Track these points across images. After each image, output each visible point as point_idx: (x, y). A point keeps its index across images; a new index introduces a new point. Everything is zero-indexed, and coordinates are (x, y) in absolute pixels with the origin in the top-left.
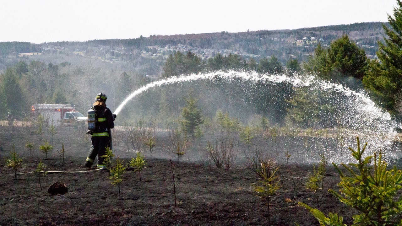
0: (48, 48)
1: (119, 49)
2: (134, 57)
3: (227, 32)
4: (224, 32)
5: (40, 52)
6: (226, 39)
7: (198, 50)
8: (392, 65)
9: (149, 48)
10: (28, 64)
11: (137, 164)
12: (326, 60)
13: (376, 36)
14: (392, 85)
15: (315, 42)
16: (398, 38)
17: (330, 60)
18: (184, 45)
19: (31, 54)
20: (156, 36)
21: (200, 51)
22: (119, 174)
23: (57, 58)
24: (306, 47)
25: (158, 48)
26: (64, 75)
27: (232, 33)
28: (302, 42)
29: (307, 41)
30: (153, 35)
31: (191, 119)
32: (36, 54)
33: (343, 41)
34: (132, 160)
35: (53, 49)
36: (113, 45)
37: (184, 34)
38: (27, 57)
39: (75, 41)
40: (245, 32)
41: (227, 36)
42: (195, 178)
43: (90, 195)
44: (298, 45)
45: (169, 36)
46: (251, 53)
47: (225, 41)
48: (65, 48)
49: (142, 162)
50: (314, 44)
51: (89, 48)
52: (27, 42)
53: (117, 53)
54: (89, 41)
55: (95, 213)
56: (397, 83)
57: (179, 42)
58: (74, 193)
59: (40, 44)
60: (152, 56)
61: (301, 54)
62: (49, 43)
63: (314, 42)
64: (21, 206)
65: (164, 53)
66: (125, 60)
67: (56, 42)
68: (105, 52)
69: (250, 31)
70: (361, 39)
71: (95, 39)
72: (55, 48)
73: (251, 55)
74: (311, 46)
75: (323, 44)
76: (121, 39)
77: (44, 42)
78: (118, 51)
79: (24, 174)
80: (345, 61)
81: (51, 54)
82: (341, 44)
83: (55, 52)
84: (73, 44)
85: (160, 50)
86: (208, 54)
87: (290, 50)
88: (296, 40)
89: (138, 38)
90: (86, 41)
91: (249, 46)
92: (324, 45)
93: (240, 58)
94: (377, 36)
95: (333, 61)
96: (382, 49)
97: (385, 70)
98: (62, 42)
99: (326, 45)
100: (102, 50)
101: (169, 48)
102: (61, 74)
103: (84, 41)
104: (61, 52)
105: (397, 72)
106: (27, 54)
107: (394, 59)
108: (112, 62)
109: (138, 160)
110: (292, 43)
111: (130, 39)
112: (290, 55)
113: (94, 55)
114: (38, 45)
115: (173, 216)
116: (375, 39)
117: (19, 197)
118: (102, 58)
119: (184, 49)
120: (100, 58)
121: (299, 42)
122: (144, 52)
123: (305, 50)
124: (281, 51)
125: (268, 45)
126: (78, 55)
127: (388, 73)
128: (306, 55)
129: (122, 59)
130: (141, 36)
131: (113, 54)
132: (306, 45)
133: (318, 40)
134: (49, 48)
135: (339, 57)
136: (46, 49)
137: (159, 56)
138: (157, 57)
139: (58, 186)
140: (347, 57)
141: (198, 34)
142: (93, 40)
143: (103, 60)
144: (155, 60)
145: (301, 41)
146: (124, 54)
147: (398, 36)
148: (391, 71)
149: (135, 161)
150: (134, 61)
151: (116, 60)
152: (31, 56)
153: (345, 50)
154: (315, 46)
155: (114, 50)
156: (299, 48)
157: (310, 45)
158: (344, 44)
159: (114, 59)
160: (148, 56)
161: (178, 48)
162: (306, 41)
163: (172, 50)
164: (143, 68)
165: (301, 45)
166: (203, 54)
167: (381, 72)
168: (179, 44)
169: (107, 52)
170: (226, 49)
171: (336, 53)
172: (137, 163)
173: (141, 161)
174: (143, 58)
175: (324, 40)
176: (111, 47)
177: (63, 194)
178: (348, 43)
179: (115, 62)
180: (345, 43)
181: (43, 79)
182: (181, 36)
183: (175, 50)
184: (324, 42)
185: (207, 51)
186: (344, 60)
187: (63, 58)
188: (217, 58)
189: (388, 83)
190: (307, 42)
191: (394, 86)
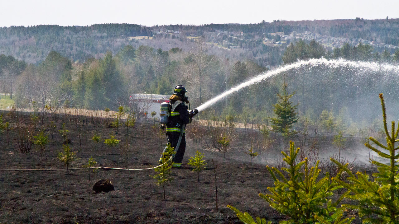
0: (159, 31)
1: (238, 35)
2: (254, 44)
3: (362, 19)
4: (360, 18)
5: (151, 36)
6: (360, 26)
7: (327, 39)
9: (272, 35)
10: (137, 48)
11: (195, 164)
18: (312, 32)
19: (142, 38)
20: (280, 21)
21: (330, 40)
22: (164, 173)
23: (169, 43)
25: (282, 35)
26: (174, 63)
27: (368, 20)
30: (277, 20)
31: (284, 117)
32: (146, 37)
34: (190, 159)
35: (166, 33)
36: (232, 31)
37: (313, 20)
38: (137, 41)
39: (189, 25)
40: (384, 19)
41: (362, 23)
42: (260, 181)
43: (135, 194)
45: (295, 22)
46: (390, 44)
47: (360, 30)
48: (179, 32)
49: (202, 162)
51: (204, 32)
52: (137, 24)
53: (235, 39)
54: (205, 25)
55: (128, 214)
57: (307, 29)
58: (118, 192)
59: (152, 27)
60: (275, 44)
62: (161, 27)
64: (56, 202)
65: (288, 41)
66: (244, 47)
67: (169, 25)
68: (222, 38)
69: (390, 18)
71: (212, 23)
72: (167, 32)
73: (390, 46)
76: (240, 24)
77: (156, 25)
78: (236, 38)
79: (79, 169)
81: (163, 38)
83: (167, 36)
84: (188, 27)
85: (284, 38)
86: (339, 44)
89: (260, 23)
90: (202, 25)
91: (387, 35)
98: (176, 25)
100: (219, 36)
101: (295, 35)
102: (171, 61)
103: (200, 25)
104: (173, 37)
106: (137, 38)
108: (229, 50)
109: (197, 160)
111: (251, 25)
113: (210, 41)
114: (149, 28)
115: (205, 221)
117: (60, 193)
118: (219, 44)
119: (312, 37)
120: (216, 44)
122: (266, 39)
126: (192, 40)
129: (241, 46)
130: (264, 21)
131: (231, 40)
134: (161, 32)
136: (158, 33)
137: (283, 44)
138: (281, 45)
139: (103, 183)
141: (328, 21)
142: (209, 24)
143: (219, 47)
144: (278, 49)
146: (244, 41)
149: (194, 160)
150: (255, 50)
151: (234, 48)
152: (141, 39)
155: (232, 36)
159: (232, 46)
160: (270, 43)
161: (305, 36)
163: (297, 38)
164: (264, 57)
166: (333, 43)
168: (306, 31)
169: (224, 38)
172: (196, 162)
173: (200, 160)
174: (264, 46)
176: (230, 33)
177: (107, 192)
179: (233, 49)
181: (151, 66)
182: (308, 22)
183: (301, 38)
185: (338, 40)
187: (175, 44)
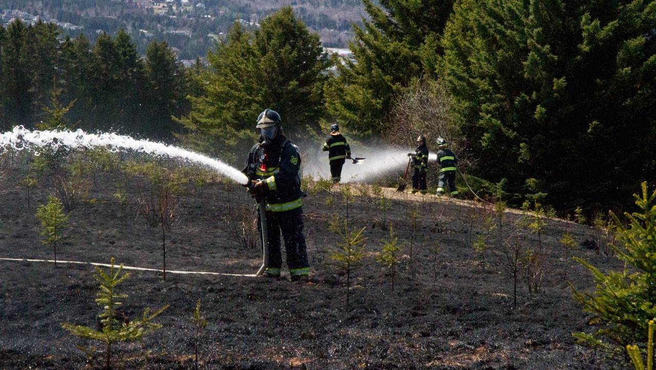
8: (377, 66)
12: (251, 50)
13: (300, 6)
14: (374, 101)
15: (188, 8)
16: (388, 20)
17: (258, 51)
24: (171, 17)
28: (164, 7)
29: (175, 5)
33: (283, 17)
44: (156, 11)
46: (66, 21)
50: (186, 12)
56: (382, 98)
61: (162, 31)
63: (186, 9)
70: (272, 10)
73: (65, 26)
74: (181, 16)
75: (204, 15)
80: (285, 53)
82: (280, 23)
87: (142, 21)
88: (153, 4)
91: (61, 7)
92: (206, 16)
93: (57, 31)
94: (303, 6)
95: (264, 51)
96: (361, 38)
97: (363, 75)
99: (209, 16)
105: (384, 80)
107: (378, 56)
110: (146, 7)
112: (141, 30)
116: (299, 12)
121: (160, 7)
123: (170, 23)
124: (125, 22)
125: (99, 8)
127: (368, 81)
128: (171, 32)
132: (172, 13)
133: (195, 6)
135: (274, 45)
140: (288, 47)
145: (162, 5)
147: (387, 17)
148: (374, 77)
153: (284, 34)
154: (189, 17)
156: (159, 19)
157: (180, 14)
158: (284, 22)
162: (171, 6)
165: (162, 12)
167: (355, 78)
170: (17, 10)
171: (269, 38)
175: (206, 6)
178: (292, 21)
180: (286, 20)
184: (207, 10)
186: (283, 51)
188: (14, 27)
189: (367, 98)
190: (174, 8)
191: (378, 103)
